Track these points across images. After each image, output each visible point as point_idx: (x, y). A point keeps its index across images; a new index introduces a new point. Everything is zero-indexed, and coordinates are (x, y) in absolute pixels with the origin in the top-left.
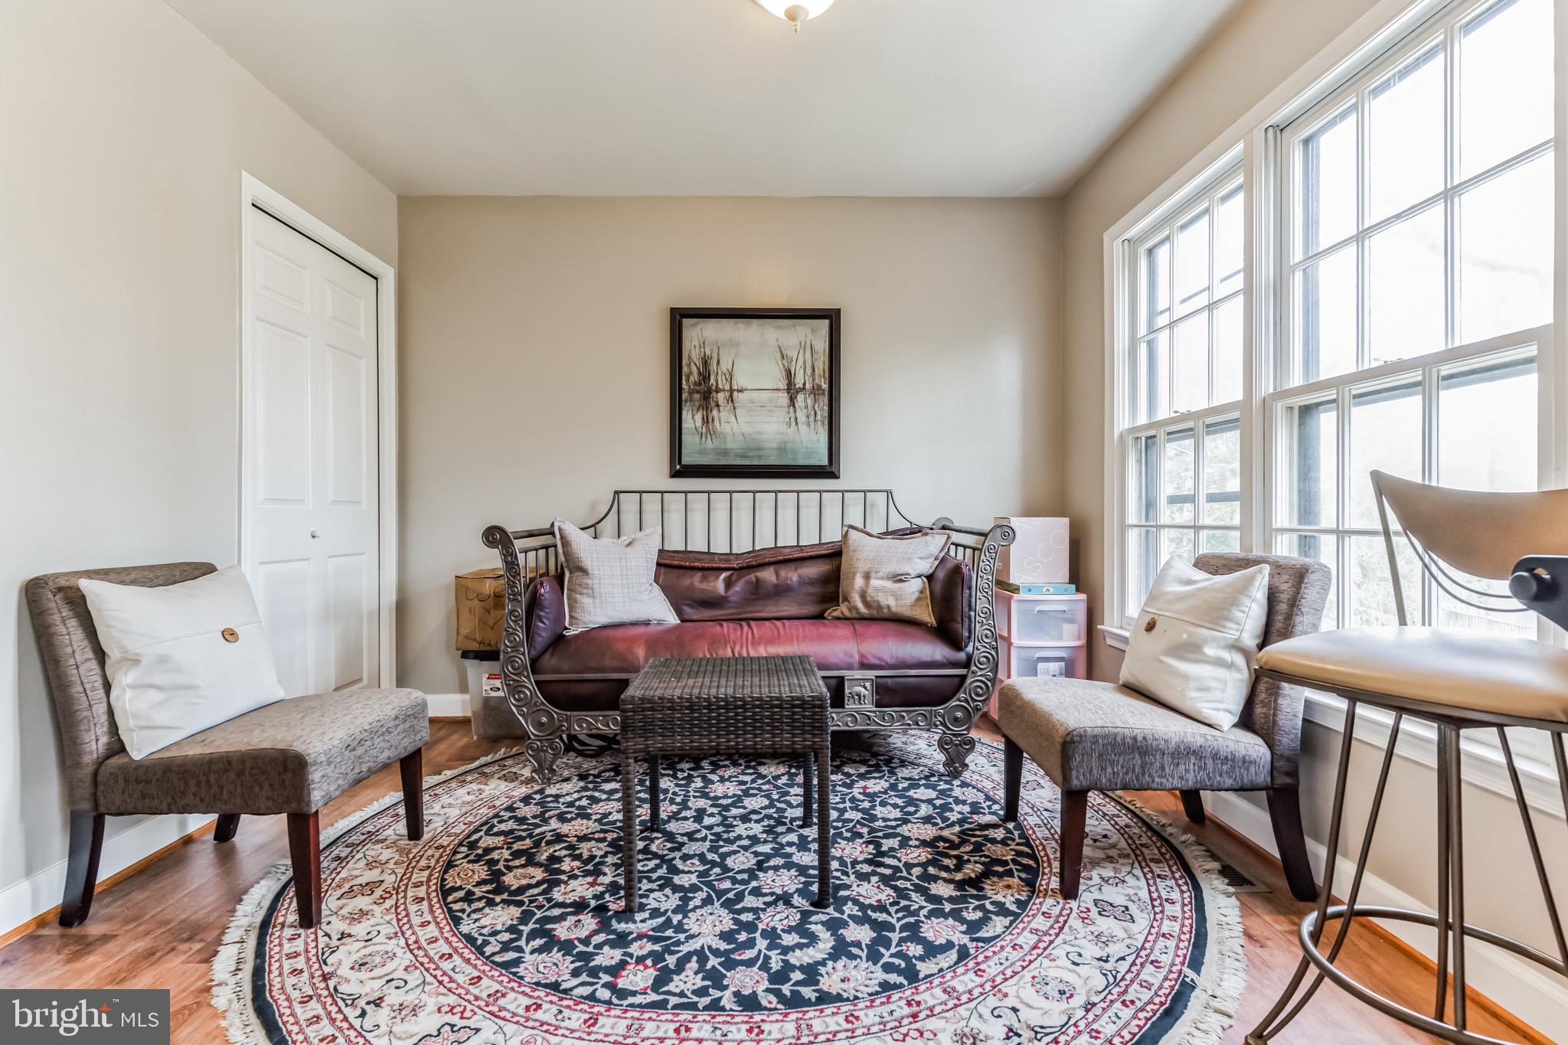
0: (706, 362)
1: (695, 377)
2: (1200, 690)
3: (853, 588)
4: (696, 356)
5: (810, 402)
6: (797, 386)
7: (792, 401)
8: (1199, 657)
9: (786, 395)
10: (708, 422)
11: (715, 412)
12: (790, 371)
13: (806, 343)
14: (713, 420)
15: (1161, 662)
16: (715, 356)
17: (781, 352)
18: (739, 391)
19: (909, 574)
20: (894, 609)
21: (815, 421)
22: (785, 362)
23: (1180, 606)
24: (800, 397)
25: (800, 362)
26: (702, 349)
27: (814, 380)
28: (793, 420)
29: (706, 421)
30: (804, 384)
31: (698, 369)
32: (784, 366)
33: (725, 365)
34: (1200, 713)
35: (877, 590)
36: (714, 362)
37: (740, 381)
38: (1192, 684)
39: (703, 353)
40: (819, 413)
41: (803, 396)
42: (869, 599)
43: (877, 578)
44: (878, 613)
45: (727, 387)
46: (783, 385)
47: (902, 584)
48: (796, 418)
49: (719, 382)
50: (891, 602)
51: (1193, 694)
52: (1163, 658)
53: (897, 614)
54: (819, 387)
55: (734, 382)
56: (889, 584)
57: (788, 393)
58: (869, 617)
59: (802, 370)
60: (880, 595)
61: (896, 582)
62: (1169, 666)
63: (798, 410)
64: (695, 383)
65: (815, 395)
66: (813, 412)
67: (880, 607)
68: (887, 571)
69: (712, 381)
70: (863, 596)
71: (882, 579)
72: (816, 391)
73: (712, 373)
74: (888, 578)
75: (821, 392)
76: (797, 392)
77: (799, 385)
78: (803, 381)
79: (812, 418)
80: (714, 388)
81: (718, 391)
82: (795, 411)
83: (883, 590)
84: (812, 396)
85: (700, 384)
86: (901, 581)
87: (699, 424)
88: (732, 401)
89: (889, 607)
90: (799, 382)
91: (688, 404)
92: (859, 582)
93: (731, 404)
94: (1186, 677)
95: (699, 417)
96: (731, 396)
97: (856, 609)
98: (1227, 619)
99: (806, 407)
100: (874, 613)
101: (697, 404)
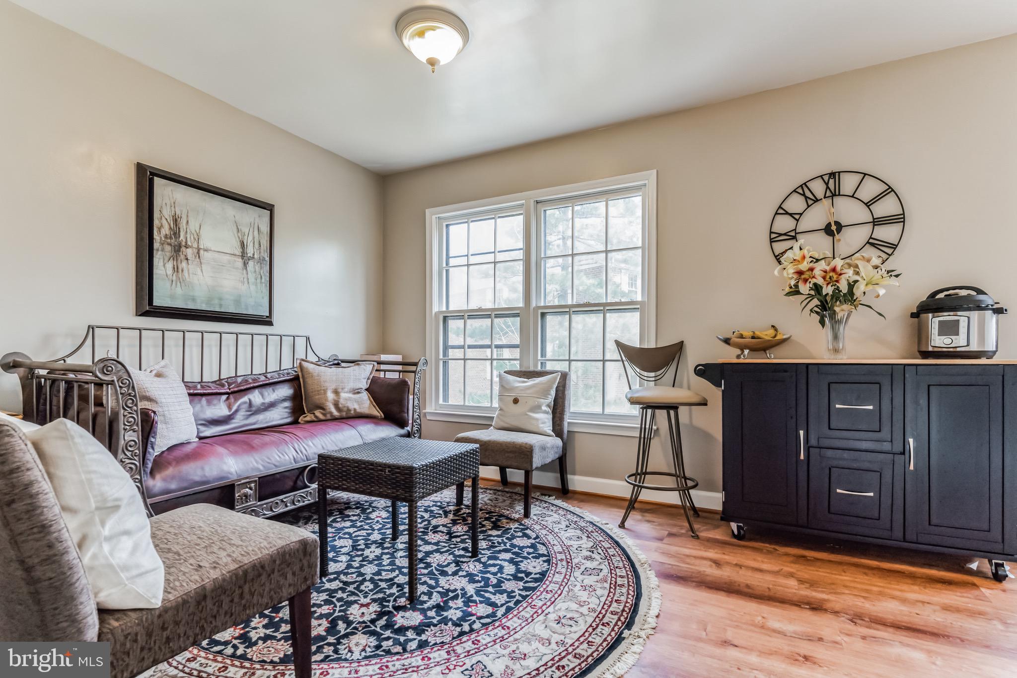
0: (176, 221)
1: (166, 230)
2: (543, 423)
3: (326, 400)
4: (167, 213)
5: (257, 268)
6: (249, 255)
7: (245, 265)
8: (540, 411)
9: (241, 260)
10: (178, 272)
11: (184, 264)
12: (243, 243)
13: (254, 224)
14: (182, 271)
15: (527, 415)
16: (184, 217)
17: (237, 226)
18: (206, 250)
19: (362, 389)
20: (358, 410)
21: (261, 283)
22: (239, 234)
23: (529, 391)
24: (251, 263)
25: (250, 238)
26: (173, 208)
27: (260, 253)
28: (245, 280)
29: (176, 269)
30: (254, 255)
31: (170, 225)
32: (239, 238)
33: (193, 226)
34: (546, 432)
35: (346, 399)
36: (184, 221)
37: (205, 243)
38: (540, 422)
39: (173, 212)
40: (263, 277)
41: (253, 263)
42: (340, 406)
43: (345, 392)
44: (347, 414)
45: (195, 245)
46: (238, 251)
47: (360, 395)
48: (248, 279)
49: (188, 239)
50: (356, 406)
51: (541, 425)
52: (528, 413)
53: (361, 413)
54: (264, 259)
55: (201, 242)
56: (351, 395)
57: (242, 259)
58: (339, 417)
59: (252, 244)
60: (349, 402)
61: (354, 394)
62: (531, 416)
63: (249, 273)
64: (166, 236)
65: (261, 264)
66: (259, 276)
67: (349, 410)
68: (349, 387)
69: (182, 237)
70: (336, 405)
71: (347, 392)
72: (261, 261)
73: (181, 230)
74: (350, 392)
75: (265, 262)
76: (249, 260)
77: (250, 255)
78: (252, 252)
79: (259, 280)
80: (183, 244)
81: (187, 247)
82: (247, 274)
83: (349, 399)
84: (259, 264)
85: (171, 238)
86: (359, 393)
87: (170, 271)
88: (199, 257)
89: (355, 410)
90: (250, 251)
91: (160, 253)
92: (330, 396)
93: (198, 260)
94: (537, 419)
95: (170, 265)
96: (198, 253)
97: (331, 413)
98: (549, 395)
99: (255, 272)
100: (344, 414)
101: (168, 254)
